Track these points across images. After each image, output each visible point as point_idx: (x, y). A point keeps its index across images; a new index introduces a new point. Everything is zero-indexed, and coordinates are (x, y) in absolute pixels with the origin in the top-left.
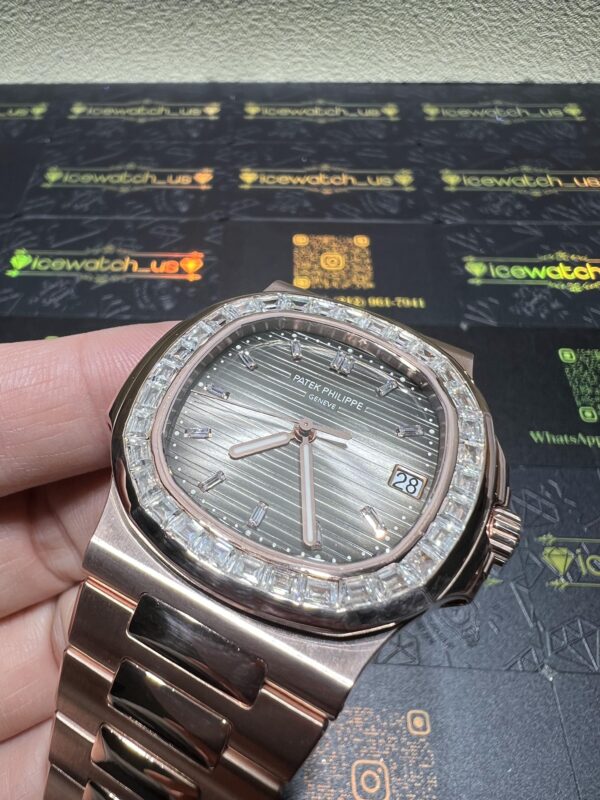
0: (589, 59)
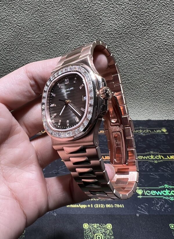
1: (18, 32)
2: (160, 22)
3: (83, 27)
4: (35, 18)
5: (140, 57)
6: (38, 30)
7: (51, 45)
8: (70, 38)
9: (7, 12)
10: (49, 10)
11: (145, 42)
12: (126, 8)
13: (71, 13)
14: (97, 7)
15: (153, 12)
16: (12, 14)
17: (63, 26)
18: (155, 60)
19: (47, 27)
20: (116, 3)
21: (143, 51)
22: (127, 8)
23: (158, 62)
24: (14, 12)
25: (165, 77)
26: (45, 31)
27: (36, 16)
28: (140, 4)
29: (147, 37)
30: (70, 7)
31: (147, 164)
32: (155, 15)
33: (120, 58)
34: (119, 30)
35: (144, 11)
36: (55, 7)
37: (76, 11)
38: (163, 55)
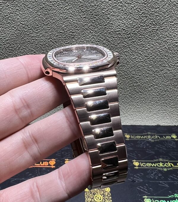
0: (177, 119)
1: (22, 30)
2: (171, 23)
3: (90, 26)
4: (39, 16)
5: (149, 58)
6: (42, 29)
7: (55, 45)
8: (76, 38)
9: (10, 9)
10: (54, 8)
11: (155, 43)
12: (135, 7)
13: (77, 12)
14: (105, 5)
15: (163, 12)
16: (16, 11)
17: (68, 25)
18: (166, 62)
19: (52, 26)
20: (125, 2)
21: (153, 52)
22: (137, 7)
23: (168, 64)
24: (18, 10)
25: (175, 80)
26: (50, 29)
27: (41, 14)
28: (150, 3)
29: (157, 38)
30: (76, 5)
31: (155, 172)
32: (166, 15)
33: (128, 59)
34: (127, 30)
35: (154, 11)
36: (60, 5)
37: (83, 9)
38: (173, 56)
